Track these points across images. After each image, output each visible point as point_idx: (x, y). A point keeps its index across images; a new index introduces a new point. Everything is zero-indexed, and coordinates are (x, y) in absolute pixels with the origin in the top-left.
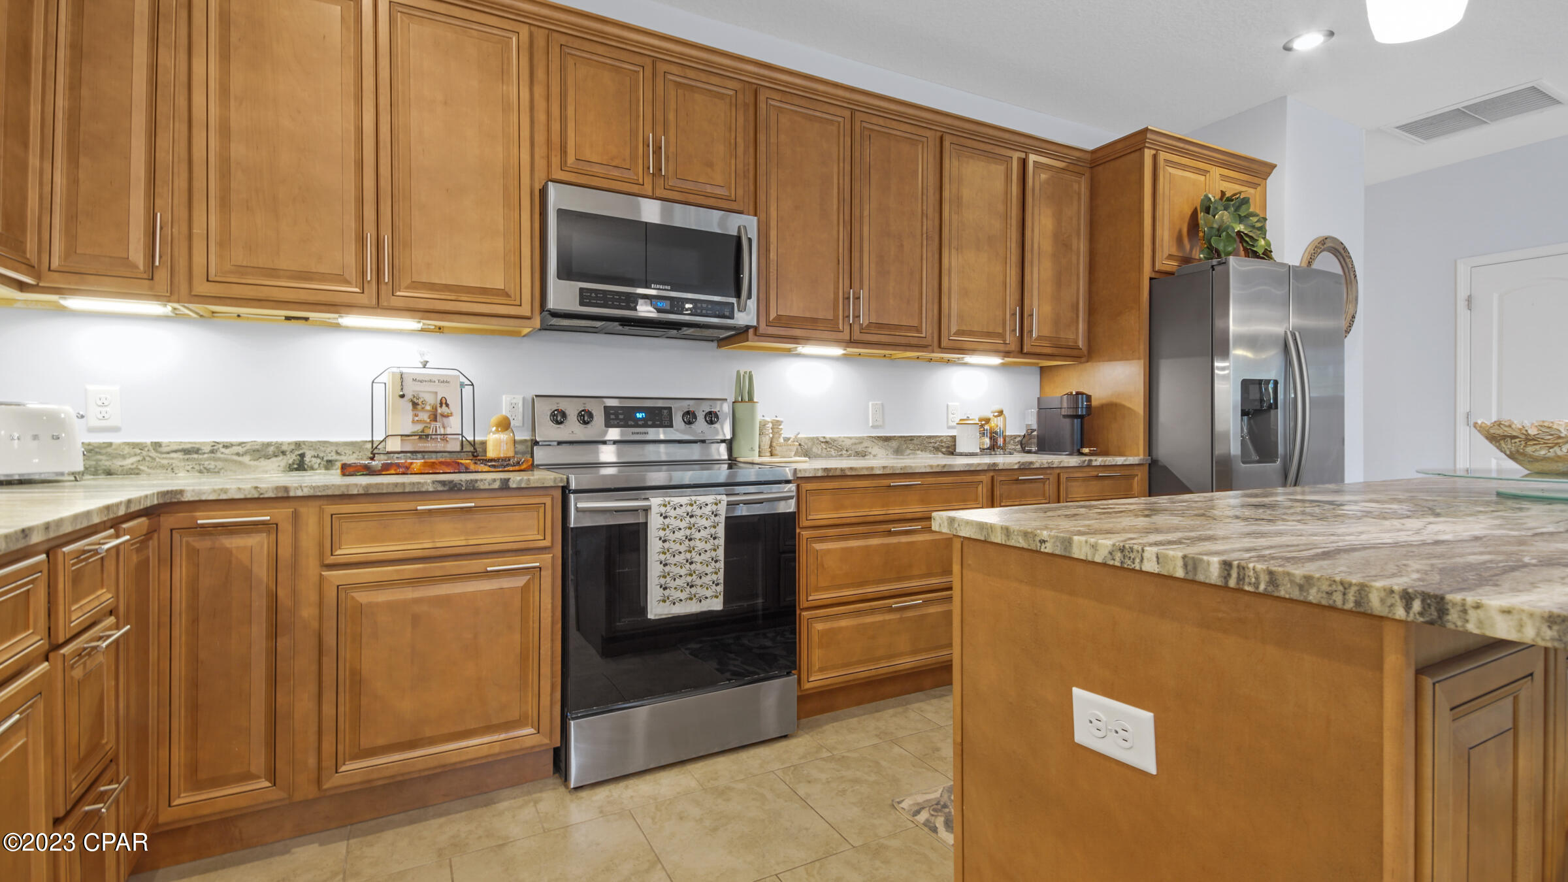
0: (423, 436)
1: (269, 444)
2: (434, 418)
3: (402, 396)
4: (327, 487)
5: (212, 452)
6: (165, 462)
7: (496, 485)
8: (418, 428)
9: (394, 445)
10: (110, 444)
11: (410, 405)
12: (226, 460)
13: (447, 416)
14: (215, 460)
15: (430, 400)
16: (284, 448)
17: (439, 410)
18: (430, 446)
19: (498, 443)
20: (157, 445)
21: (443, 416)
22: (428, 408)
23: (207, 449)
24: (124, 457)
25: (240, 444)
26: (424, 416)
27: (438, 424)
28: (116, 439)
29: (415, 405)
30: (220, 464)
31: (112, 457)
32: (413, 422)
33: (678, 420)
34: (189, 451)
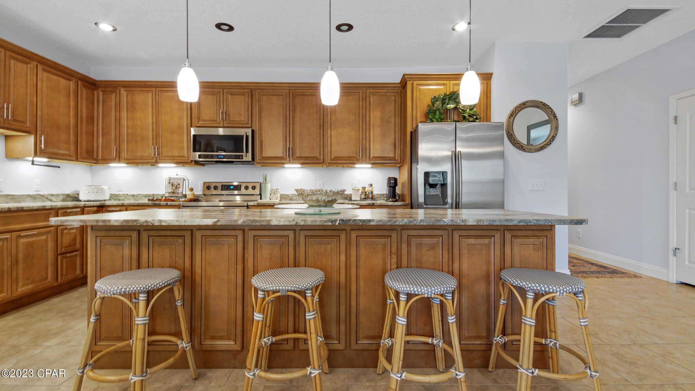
0: (173, 193)
1: (147, 195)
2: (176, 188)
3: (169, 183)
4: (130, 203)
5: (137, 196)
6: (129, 198)
7: (165, 204)
8: (172, 191)
9: (167, 195)
10: (119, 194)
11: (171, 185)
12: (139, 198)
13: (179, 188)
14: (137, 198)
15: (176, 184)
16: (150, 195)
17: (178, 186)
18: (174, 195)
19: (189, 195)
20: (127, 195)
21: (178, 187)
22: (175, 186)
23: (136, 195)
24: (122, 197)
25: (142, 194)
26: (174, 188)
27: (177, 190)
28: (121, 193)
29: (172, 185)
30: (138, 199)
31: (120, 197)
32: (171, 189)
33: (243, 188)
34: (133, 196)
